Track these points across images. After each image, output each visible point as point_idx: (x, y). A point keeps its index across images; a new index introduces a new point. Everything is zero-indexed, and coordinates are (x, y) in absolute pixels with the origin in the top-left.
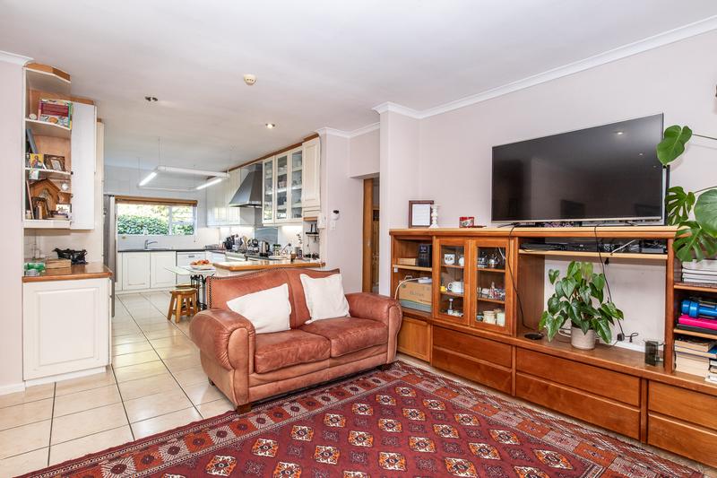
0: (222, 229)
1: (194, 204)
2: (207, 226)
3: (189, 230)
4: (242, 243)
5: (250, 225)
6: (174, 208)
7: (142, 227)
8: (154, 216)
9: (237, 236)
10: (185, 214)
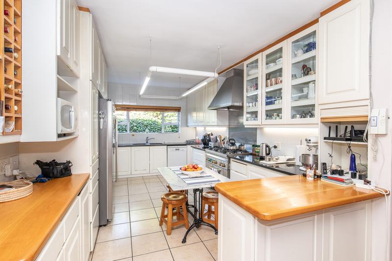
0: (198, 128)
1: (178, 110)
2: (188, 126)
3: (175, 128)
4: (217, 140)
5: (224, 126)
6: (166, 114)
7: (147, 126)
8: (154, 119)
9: (212, 135)
10: (172, 118)
